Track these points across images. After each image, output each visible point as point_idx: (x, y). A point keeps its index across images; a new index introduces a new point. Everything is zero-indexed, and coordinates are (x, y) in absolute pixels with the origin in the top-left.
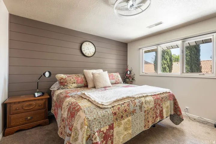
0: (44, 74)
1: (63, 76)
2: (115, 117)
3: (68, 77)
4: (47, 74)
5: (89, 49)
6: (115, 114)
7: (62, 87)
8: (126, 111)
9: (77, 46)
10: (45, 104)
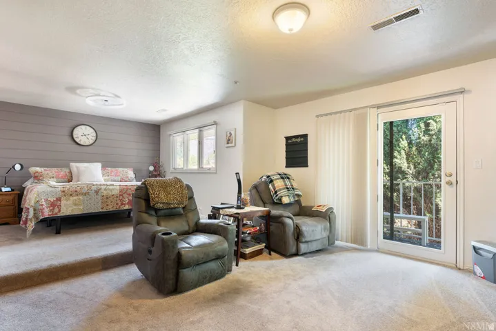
0: (13, 167)
1: (38, 169)
2: (63, 193)
3: (45, 170)
4: (18, 167)
5: (84, 134)
6: (64, 192)
7: (36, 181)
8: (76, 191)
9: (66, 131)
10: (13, 199)
